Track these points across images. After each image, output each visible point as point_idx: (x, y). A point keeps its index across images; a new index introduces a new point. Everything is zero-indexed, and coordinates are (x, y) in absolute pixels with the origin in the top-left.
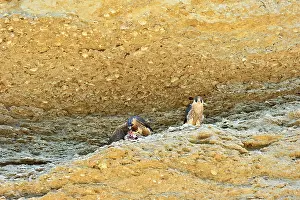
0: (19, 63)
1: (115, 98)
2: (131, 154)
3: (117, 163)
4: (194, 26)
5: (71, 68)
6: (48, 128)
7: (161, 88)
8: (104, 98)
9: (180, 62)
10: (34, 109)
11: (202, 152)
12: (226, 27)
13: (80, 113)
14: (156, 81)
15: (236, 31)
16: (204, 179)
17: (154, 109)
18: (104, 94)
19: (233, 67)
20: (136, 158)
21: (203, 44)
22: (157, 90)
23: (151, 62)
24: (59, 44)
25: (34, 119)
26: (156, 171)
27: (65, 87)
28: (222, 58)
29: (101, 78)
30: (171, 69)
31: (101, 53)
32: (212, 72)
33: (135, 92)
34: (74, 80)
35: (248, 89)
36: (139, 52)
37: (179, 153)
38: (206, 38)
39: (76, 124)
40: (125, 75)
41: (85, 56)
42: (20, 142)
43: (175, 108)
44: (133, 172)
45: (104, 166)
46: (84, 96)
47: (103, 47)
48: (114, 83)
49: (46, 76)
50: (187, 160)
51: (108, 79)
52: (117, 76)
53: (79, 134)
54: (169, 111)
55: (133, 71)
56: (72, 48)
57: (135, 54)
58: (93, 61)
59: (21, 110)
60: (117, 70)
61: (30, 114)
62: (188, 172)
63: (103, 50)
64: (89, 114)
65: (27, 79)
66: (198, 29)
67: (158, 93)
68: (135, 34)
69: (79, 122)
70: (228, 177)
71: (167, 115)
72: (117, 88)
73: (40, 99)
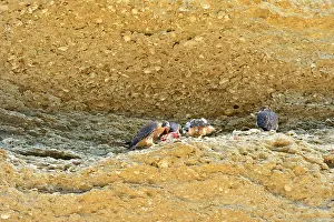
0: (48, 38)
1: (147, 95)
2: (199, 153)
3: (181, 162)
4: (264, 18)
5: (107, 52)
6: (63, 122)
7: (205, 89)
8: (134, 94)
9: (236, 59)
10: (51, 98)
11: (281, 161)
12: (301, 23)
13: (101, 110)
14: (200, 80)
15: (310, 30)
17: (188, 116)
18: (136, 90)
19: (298, 73)
20: (205, 159)
21: (269, 41)
22: (199, 91)
23: (201, 56)
24: (99, 21)
25: (49, 109)
26: (226, 177)
27: (93, 75)
28: (288, 60)
29: (137, 68)
30: (223, 68)
31: (147, 38)
32: (272, 76)
33: (172, 92)
34: (106, 68)
35: (307, 102)
36: (191, 42)
37: (254, 158)
38: (275, 34)
40: (167, 68)
41: (127, 39)
43: (215, 116)
44: (197, 175)
45: (164, 164)
46: (112, 89)
47: (151, 32)
48: (152, 77)
49: (75, 58)
50: (261, 169)
51: (147, 72)
52: (158, 69)
55: (178, 65)
56: (114, 27)
57: (187, 43)
58: (134, 47)
59: (35, 96)
60: (159, 61)
61: (45, 103)
62: (260, 183)
63: (150, 35)
64: (111, 111)
65: (52, 59)
66: (267, 22)
67: (198, 96)
68: (193, 19)
69: (100, 119)
70: (302, 196)
72: (153, 84)
73: (60, 87)
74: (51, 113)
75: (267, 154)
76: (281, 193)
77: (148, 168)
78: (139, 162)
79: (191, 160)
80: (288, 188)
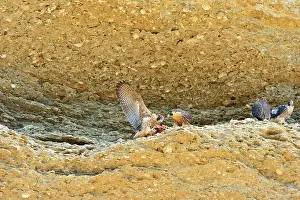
0: (65, 36)
1: (153, 88)
2: (199, 140)
3: (183, 148)
4: (259, 18)
5: (118, 48)
6: (78, 111)
7: (205, 82)
8: (142, 87)
9: (234, 55)
10: (68, 89)
11: (273, 147)
12: (291, 24)
13: (112, 100)
14: (201, 74)
16: (267, 177)
17: (190, 106)
18: (143, 83)
19: (289, 68)
20: (205, 145)
21: (263, 40)
22: (200, 84)
23: (202, 53)
24: (111, 20)
25: (65, 99)
26: (223, 162)
27: (105, 69)
28: (280, 57)
29: (146, 63)
30: (222, 63)
31: (154, 36)
32: (265, 71)
33: (176, 84)
34: (117, 63)
35: (297, 95)
36: (193, 40)
37: (249, 145)
38: (268, 33)
39: (106, 111)
40: (171, 63)
41: (136, 36)
42: (50, 121)
43: (214, 107)
44: (198, 160)
45: (169, 150)
47: (157, 30)
48: (158, 71)
49: (89, 53)
50: (256, 154)
51: (153, 66)
52: (163, 64)
53: (111, 121)
54: (205, 109)
55: (181, 61)
56: (125, 26)
57: (189, 41)
58: (142, 43)
59: (54, 87)
60: (164, 57)
61: (62, 94)
62: (255, 167)
63: (156, 33)
65: (69, 54)
66: (262, 22)
67: (199, 88)
68: (195, 19)
69: (111, 109)
70: (292, 179)
71: (204, 113)
72: (159, 77)
73: (75, 79)
74: (67, 102)
75: (260, 141)
76: (274, 176)
77: (155, 153)
78: (145, 147)
79: (193, 146)
80: (279, 172)
